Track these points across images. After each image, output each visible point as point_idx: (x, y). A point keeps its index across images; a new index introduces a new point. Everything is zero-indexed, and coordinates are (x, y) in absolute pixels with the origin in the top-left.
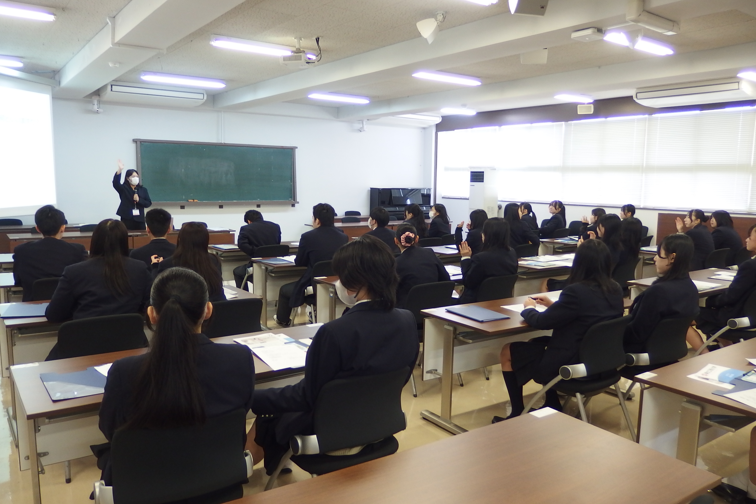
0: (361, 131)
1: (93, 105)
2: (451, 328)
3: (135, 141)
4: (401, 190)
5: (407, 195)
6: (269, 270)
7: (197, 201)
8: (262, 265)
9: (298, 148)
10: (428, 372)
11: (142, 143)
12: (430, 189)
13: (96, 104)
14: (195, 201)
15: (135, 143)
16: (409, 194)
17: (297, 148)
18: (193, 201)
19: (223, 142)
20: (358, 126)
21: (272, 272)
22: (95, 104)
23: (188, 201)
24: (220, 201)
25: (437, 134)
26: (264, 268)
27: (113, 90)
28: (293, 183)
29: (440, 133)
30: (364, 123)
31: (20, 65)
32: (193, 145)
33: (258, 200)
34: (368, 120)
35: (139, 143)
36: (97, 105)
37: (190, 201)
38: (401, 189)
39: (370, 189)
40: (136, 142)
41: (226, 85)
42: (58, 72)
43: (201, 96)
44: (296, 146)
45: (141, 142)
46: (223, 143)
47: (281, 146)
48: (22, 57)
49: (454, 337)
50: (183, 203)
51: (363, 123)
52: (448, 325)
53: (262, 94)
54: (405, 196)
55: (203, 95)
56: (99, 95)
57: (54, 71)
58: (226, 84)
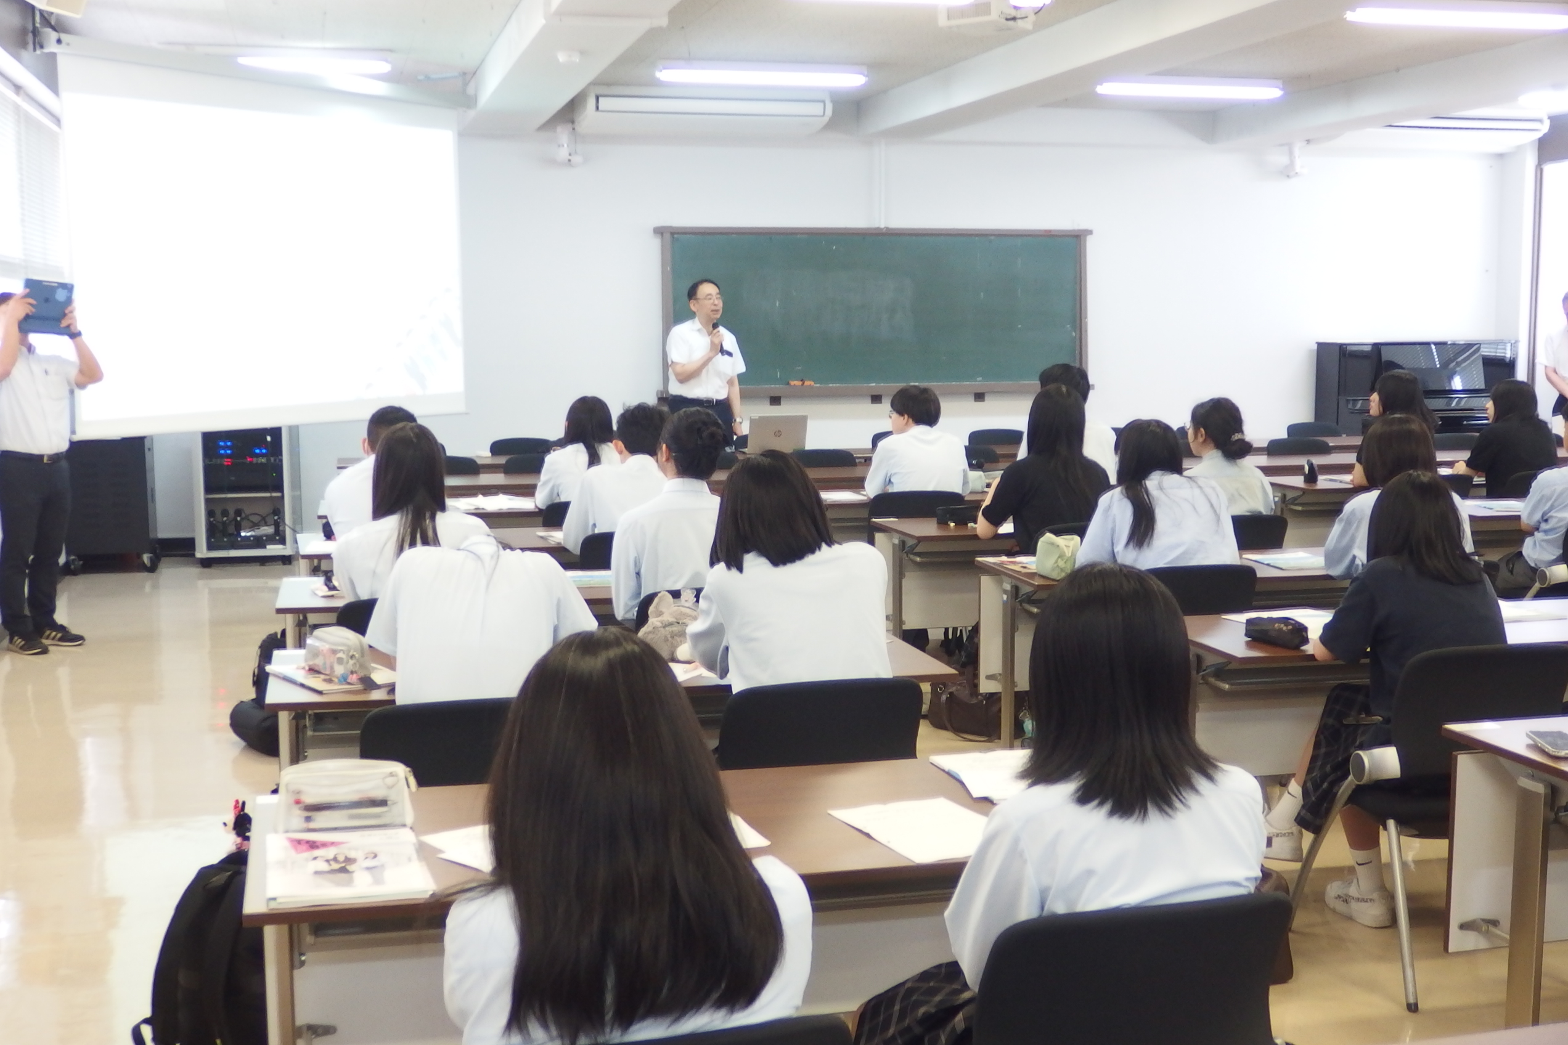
0: (1288, 176)
1: (559, 146)
2: (1539, 788)
3: (659, 231)
4: (1433, 347)
5: (1453, 362)
6: (1023, 595)
7: (812, 383)
8: (1005, 578)
9: (1094, 232)
10: (1463, 927)
11: (675, 236)
12: (1514, 345)
13: (566, 145)
14: (807, 383)
15: (660, 236)
16: (1459, 359)
17: (1090, 232)
18: (800, 383)
19: (882, 226)
20: (1279, 159)
21: (1030, 599)
22: (563, 146)
23: (788, 384)
24: (874, 384)
25: (1542, 171)
26: (1008, 587)
27: (600, 108)
28: (1078, 332)
29: (1549, 168)
30: (1297, 151)
31: (385, 68)
32: (804, 236)
33: (979, 381)
34: (1308, 141)
35: (667, 236)
36: (568, 146)
37: (792, 383)
38: (1436, 344)
39: (1315, 347)
40: (662, 234)
41: (867, 79)
42: (475, 73)
43: (817, 109)
44: (1090, 229)
45: (672, 234)
46: (882, 229)
47: (1046, 231)
48: (391, 51)
49: (1552, 816)
50: (776, 389)
51: (1291, 153)
52: (1532, 777)
53: (963, 95)
54: (1445, 365)
55: (822, 104)
56: (573, 122)
57: (464, 74)
58: (867, 76)
